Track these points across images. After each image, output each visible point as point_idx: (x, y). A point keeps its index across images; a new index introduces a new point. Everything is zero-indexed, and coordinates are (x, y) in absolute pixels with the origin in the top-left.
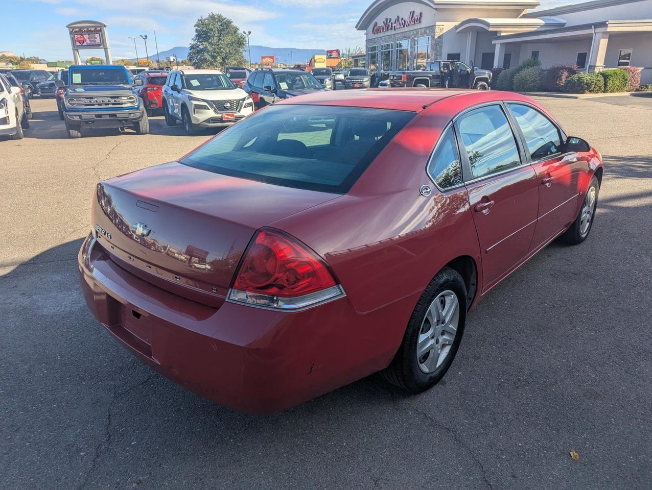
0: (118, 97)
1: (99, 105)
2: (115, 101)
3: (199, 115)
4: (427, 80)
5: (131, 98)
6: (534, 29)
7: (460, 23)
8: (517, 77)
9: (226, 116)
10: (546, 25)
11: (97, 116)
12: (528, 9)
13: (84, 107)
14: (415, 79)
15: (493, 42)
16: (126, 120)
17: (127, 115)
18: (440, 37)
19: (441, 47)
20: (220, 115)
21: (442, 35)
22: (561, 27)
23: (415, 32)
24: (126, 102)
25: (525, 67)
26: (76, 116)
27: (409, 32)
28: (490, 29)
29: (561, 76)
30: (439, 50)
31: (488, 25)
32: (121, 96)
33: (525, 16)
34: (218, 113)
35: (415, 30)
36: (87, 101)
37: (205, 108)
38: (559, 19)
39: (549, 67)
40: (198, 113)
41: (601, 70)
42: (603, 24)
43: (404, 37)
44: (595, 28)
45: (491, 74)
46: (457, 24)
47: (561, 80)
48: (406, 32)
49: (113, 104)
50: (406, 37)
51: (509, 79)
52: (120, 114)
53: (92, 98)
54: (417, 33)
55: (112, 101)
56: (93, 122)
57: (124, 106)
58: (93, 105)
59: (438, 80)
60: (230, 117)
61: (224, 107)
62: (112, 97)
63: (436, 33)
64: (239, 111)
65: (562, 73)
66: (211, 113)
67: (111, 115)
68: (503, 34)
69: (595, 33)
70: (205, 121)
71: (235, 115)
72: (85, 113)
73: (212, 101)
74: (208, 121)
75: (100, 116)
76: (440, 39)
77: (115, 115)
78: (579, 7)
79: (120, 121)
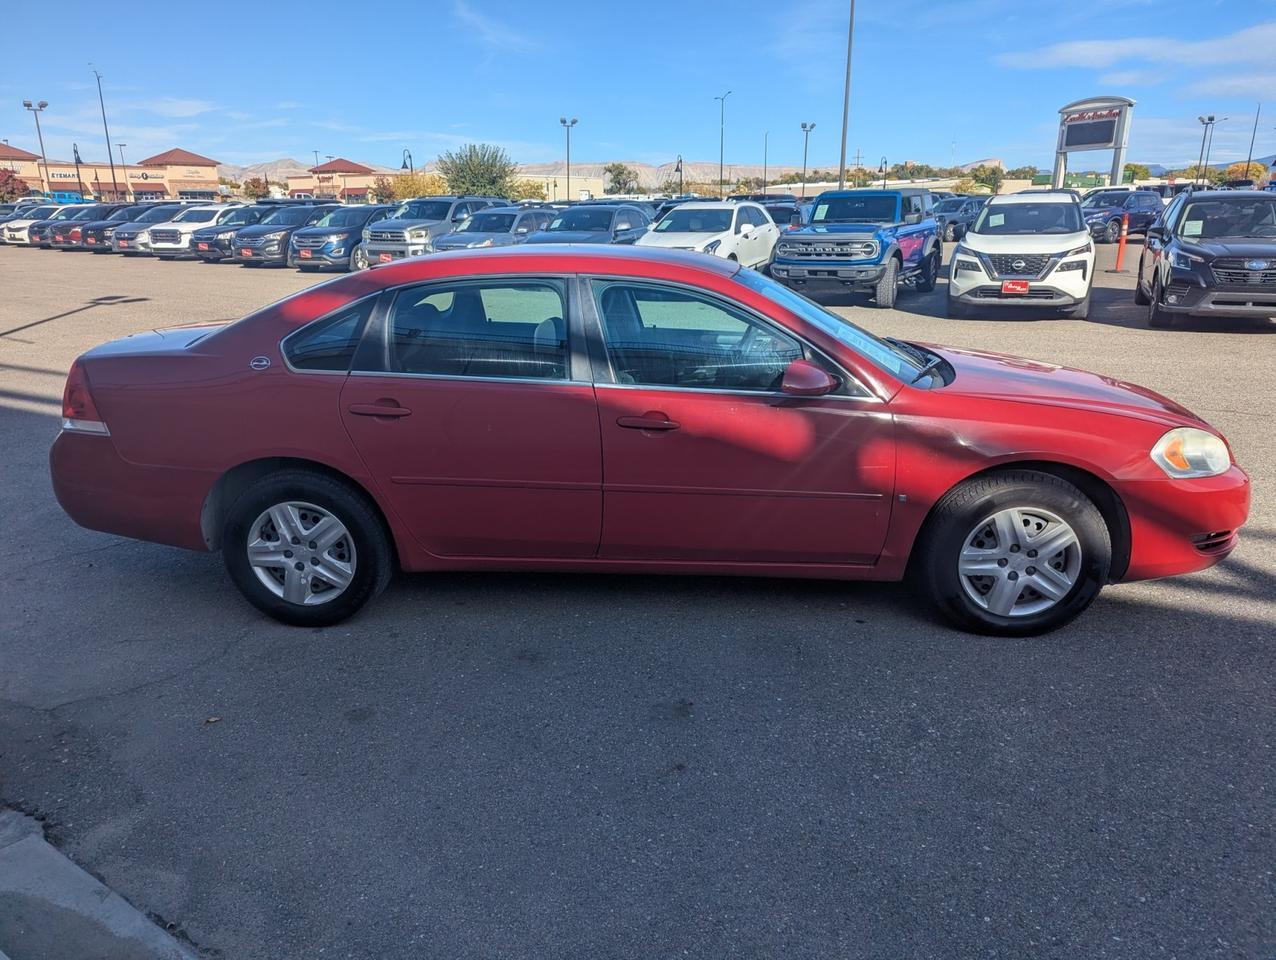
0: (847, 244)
1: (817, 255)
2: (842, 250)
3: (962, 280)
5: (869, 246)
9: (1011, 286)
11: (811, 272)
13: (796, 257)
16: (852, 282)
17: (854, 274)
20: (1000, 283)
24: (859, 253)
26: (783, 270)
32: (853, 243)
34: (993, 279)
36: (802, 249)
37: (975, 268)
40: (962, 276)
49: (838, 255)
52: (844, 272)
53: (809, 244)
55: (838, 249)
56: (804, 281)
57: (853, 258)
58: (810, 255)
60: (1019, 288)
61: (1012, 267)
62: (838, 244)
64: (1043, 278)
66: (982, 279)
67: (830, 273)
70: (969, 293)
71: (1031, 284)
72: (796, 267)
73: (990, 256)
74: (974, 292)
75: (814, 273)
77: (834, 273)
79: (843, 282)
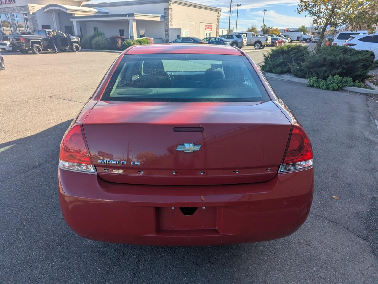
4: (40, 41)
6: (93, 14)
7: (45, 6)
8: (94, 42)
10: (99, 12)
12: (85, 2)
14: (31, 41)
15: (71, 20)
18: (33, 14)
19: (36, 20)
21: (35, 12)
22: (106, 15)
23: (12, 9)
25: (96, 36)
27: (7, 9)
28: (68, 12)
29: (118, 41)
30: (35, 22)
31: (66, 9)
33: (84, 6)
35: (12, 7)
38: (104, 10)
39: (110, 36)
41: (137, 39)
42: (132, 15)
43: (3, 11)
44: (129, 16)
45: (80, 39)
46: (43, 6)
47: (119, 44)
48: (4, 8)
50: (5, 12)
51: (88, 43)
54: (14, 9)
59: (47, 42)
63: (30, 11)
65: (118, 40)
68: (76, 15)
69: (129, 19)
76: (34, 15)
78: (113, 4)
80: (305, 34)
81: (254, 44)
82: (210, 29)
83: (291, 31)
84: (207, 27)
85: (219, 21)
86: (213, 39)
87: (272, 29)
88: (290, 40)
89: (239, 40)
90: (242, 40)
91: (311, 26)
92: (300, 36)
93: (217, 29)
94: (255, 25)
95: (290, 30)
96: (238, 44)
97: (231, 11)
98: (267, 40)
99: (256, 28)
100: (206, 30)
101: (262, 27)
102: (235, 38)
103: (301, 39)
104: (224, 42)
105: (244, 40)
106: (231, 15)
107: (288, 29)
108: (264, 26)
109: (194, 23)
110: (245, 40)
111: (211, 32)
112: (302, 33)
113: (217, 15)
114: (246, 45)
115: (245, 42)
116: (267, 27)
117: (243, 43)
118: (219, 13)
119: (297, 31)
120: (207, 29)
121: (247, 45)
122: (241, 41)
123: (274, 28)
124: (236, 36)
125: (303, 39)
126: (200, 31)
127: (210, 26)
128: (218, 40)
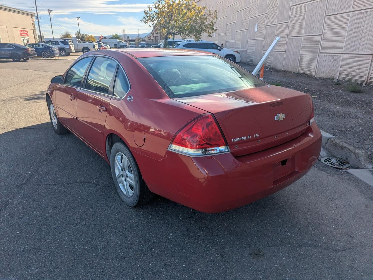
80: (121, 42)
81: (82, 50)
82: (27, 35)
83: (106, 39)
84: (22, 32)
85: (34, 26)
86: (37, 45)
87: (87, 36)
88: (109, 47)
89: (66, 46)
90: (70, 47)
91: (123, 34)
92: (117, 43)
93: (34, 35)
94: (68, 32)
95: (104, 38)
96: (66, 50)
97: (38, 16)
98: (94, 47)
99: (70, 35)
100: (21, 35)
101: (76, 34)
102: (61, 45)
103: (118, 46)
104: (51, 49)
105: (71, 46)
106: (39, 20)
107: (102, 36)
108: (79, 33)
109: (5, 28)
110: (73, 47)
111: (28, 38)
112: (118, 40)
113: (32, 19)
114: (74, 51)
115: (73, 49)
116: (81, 34)
117: (71, 49)
118: (33, 17)
119: (112, 38)
120: (23, 35)
121: (76, 52)
122: (68, 47)
123: (90, 35)
124: (61, 42)
125: (120, 46)
126: (15, 36)
127: (26, 31)
128: (43, 46)
